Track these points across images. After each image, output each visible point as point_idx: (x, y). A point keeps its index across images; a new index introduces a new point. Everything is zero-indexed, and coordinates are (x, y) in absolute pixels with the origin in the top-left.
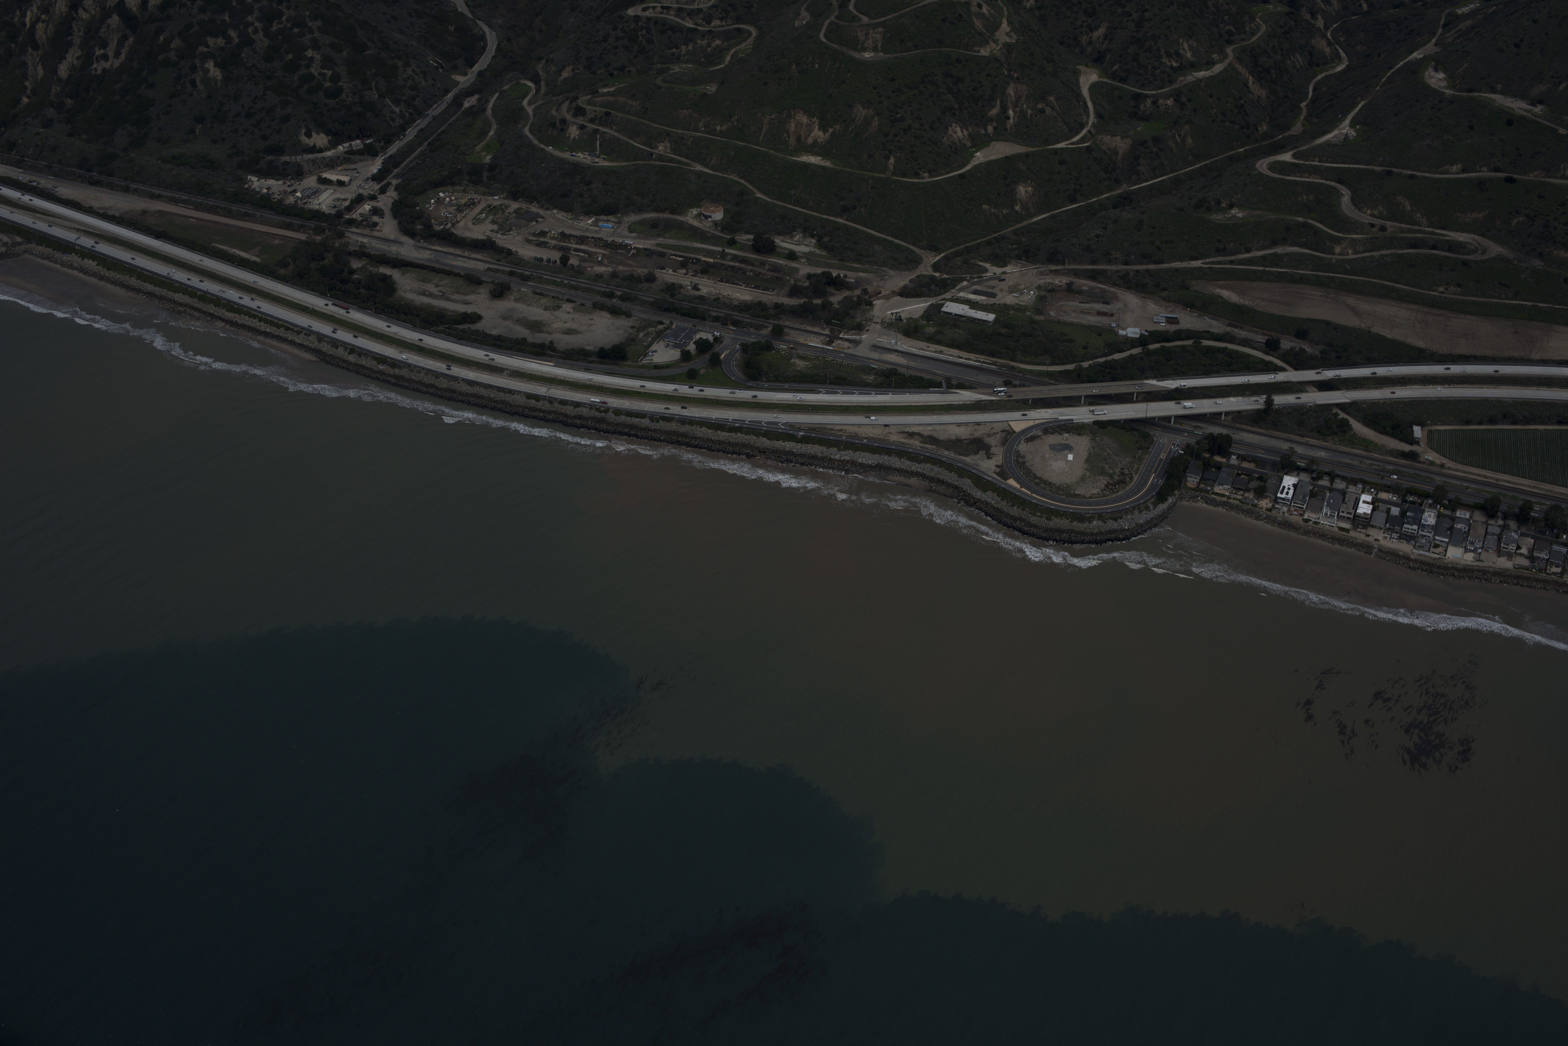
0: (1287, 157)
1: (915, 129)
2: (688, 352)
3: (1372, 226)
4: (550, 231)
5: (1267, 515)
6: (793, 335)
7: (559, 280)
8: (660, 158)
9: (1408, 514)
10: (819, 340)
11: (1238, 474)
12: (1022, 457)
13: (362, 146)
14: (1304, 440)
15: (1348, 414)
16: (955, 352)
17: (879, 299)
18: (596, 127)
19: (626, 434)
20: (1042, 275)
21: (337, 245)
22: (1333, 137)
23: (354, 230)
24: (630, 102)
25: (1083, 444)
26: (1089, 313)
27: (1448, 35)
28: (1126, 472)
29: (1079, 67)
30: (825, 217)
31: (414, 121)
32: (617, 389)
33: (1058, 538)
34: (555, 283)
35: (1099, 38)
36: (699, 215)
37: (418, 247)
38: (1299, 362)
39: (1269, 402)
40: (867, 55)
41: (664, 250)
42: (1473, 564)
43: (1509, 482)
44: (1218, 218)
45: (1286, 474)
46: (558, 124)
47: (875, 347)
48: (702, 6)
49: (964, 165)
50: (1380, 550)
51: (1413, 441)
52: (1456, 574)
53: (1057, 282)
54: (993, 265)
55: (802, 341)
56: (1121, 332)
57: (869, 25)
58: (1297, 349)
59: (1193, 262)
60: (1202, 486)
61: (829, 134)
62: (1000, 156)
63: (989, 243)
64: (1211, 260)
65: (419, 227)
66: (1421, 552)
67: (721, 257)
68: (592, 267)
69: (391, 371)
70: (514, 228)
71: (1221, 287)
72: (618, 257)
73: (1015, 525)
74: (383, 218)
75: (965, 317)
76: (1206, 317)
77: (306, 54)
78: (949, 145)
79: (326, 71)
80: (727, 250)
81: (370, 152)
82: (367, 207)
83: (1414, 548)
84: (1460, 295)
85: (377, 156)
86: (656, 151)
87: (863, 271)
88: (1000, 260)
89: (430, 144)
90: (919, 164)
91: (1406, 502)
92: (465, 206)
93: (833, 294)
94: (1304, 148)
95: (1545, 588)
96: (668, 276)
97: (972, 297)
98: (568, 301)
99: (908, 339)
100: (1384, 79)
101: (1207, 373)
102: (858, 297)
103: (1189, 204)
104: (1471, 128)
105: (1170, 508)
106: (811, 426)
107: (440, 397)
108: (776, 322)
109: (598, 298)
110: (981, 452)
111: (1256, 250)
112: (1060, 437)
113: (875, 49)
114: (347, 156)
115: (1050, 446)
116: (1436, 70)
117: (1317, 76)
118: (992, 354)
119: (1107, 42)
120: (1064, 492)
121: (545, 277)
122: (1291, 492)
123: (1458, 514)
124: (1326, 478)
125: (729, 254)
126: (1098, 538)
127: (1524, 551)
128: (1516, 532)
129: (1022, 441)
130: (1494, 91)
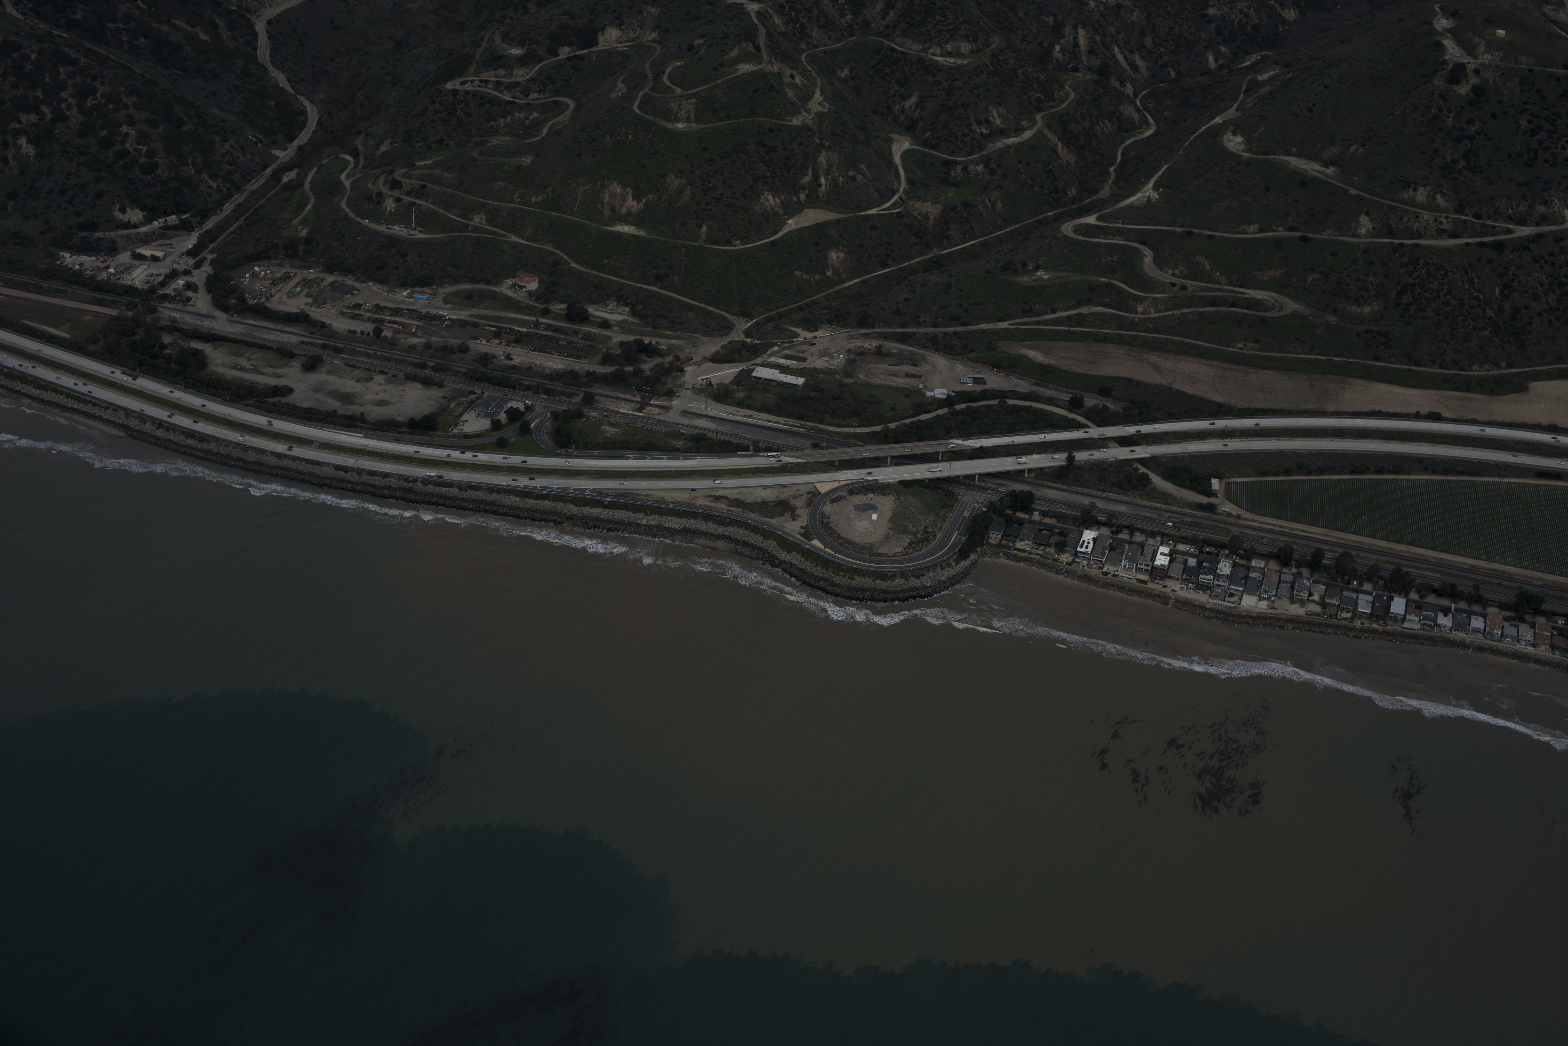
0: (1091, 220)
1: (727, 198)
2: (499, 421)
3: (1173, 285)
4: (365, 304)
5: (1067, 569)
6: (604, 403)
7: (372, 352)
8: (476, 229)
9: (1204, 564)
10: (629, 407)
11: (1040, 530)
12: (826, 518)
13: (177, 221)
14: (1106, 495)
15: (1148, 468)
16: (765, 416)
17: (691, 365)
18: (412, 200)
19: (434, 504)
20: (853, 339)
21: (149, 320)
22: (1136, 200)
23: (167, 305)
24: (446, 174)
25: (887, 503)
26: (898, 375)
27: (1249, 100)
28: (930, 530)
29: (892, 135)
30: (639, 285)
31: (232, 196)
32: (426, 459)
33: (861, 597)
34: (368, 355)
35: (911, 107)
36: (514, 285)
37: (231, 321)
38: (1102, 418)
39: (1071, 459)
40: (680, 126)
41: (478, 321)
42: (1266, 611)
43: (1303, 531)
44: (1024, 280)
45: (1087, 529)
46: (374, 198)
47: (685, 413)
48: (519, 79)
49: (776, 232)
50: (1177, 601)
51: (1211, 494)
52: (1250, 622)
53: (867, 345)
54: (804, 330)
55: (612, 408)
56: (929, 393)
57: (682, 96)
58: (1101, 406)
59: (1000, 323)
60: (1004, 542)
61: (643, 203)
62: (812, 223)
63: (800, 308)
64: (1017, 321)
65: (233, 301)
66: (1217, 601)
67: (534, 326)
68: (406, 339)
69: (199, 445)
70: (328, 301)
71: (1027, 347)
72: (432, 328)
73: (819, 585)
74: (197, 293)
75: (775, 381)
76: (1012, 377)
77: (121, 129)
78: (762, 213)
79: (141, 147)
80: (541, 320)
81: (186, 227)
82: (181, 282)
83: (1210, 597)
84: (1258, 351)
85: (193, 230)
86: (472, 223)
87: (675, 338)
88: (811, 325)
89: (247, 219)
90: (731, 232)
91: (1203, 553)
92: (280, 279)
93: (645, 362)
94: (1108, 211)
95: (1335, 633)
96: (482, 346)
97: (783, 361)
98: (381, 372)
99: (718, 404)
100: (1187, 144)
101: (1011, 432)
102: (670, 363)
103: (996, 267)
104: (1267, 189)
105: (972, 564)
106: (619, 492)
107: (248, 470)
108: (587, 390)
109: (411, 370)
110: (786, 514)
111: (1062, 310)
112: (865, 497)
113: (688, 120)
114: (162, 231)
115: (855, 506)
116: (1235, 134)
117: (1126, 141)
118: (801, 417)
119: (918, 111)
120: (868, 551)
121: (358, 349)
122: (1091, 546)
123: (1253, 563)
124: (1126, 532)
125: (543, 323)
126: (901, 596)
127: (1316, 597)
128: (1308, 579)
129: (827, 502)
130: (1289, 154)
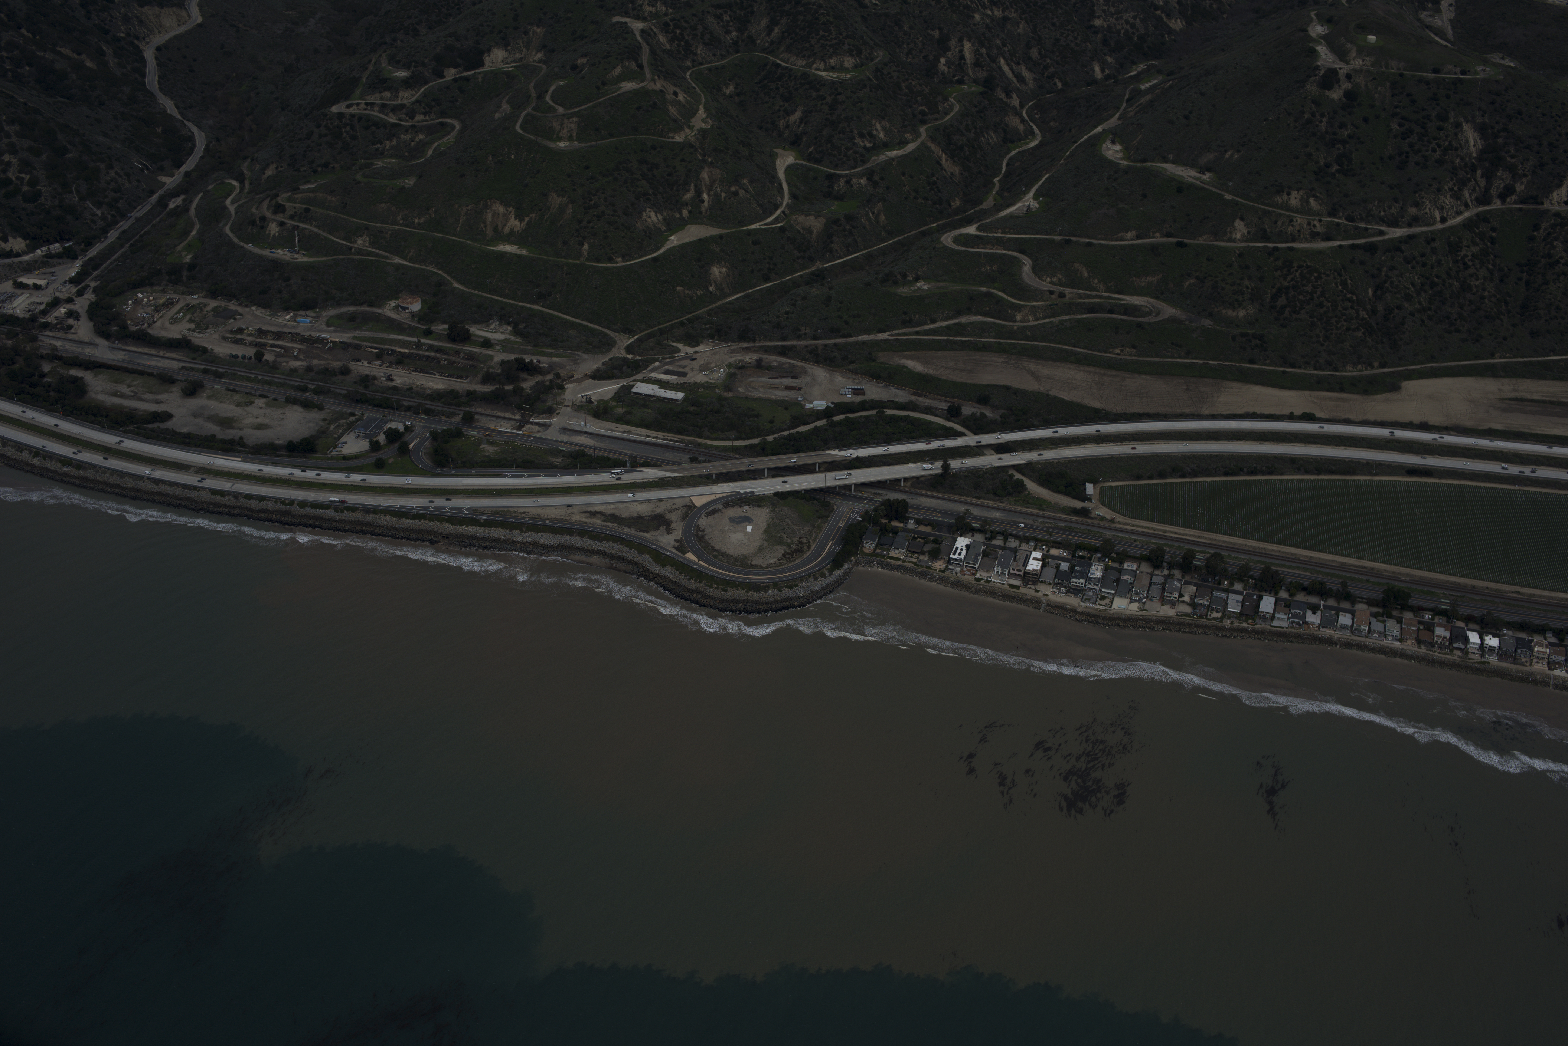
0: (971, 230)
1: (608, 215)
2: (377, 442)
3: (1052, 293)
4: (248, 328)
5: (940, 576)
6: (484, 421)
7: (253, 376)
8: (359, 252)
9: (1076, 568)
10: (509, 425)
11: (914, 538)
12: (701, 531)
13: (61, 250)
14: (981, 502)
15: (1023, 475)
16: (644, 431)
17: (572, 382)
18: (296, 224)
19: (311, 526)
20: (734, 353)
21: (28, 348)
22: (1016, 210)
23: (48, 333)
24: (329, 198)
25: (762, 515)
26: (778, 388)
27: (1131, 109)
28: (805, 540)
29: (776, 150)
30: (521, 304)
31: (117, 223)
32: (303, 482)
33: (734, 609)
34: (249, 379)
35: (795, 122)
36: (397, 307)
37: (113, 348)
38: (978, 426)
39: (946, 467)
40: (562, 144)
41: (360, 343)
42: (1137, 613)
43: (1176, 533)
44: (904, 291)
45: (961, 536)
46: (258, 222)
47: (565, 430)
48: (405, 102)
49: (658, 249)
50: (1048, 605)
51: (1085, 498)
52: (1121, 624)
53: (747, 359)
54: (685, 345)
55: (492, 426)
56: (808, 405)
57: (564, 115)
58: (978, 414)
59: (880, 334)
60: (878, 551)
61: (525, 222)
62: (694, 239)
63: (682, 324)
64: (897, 332)
65: (115, 328)
66: (1088, 605)
67: (416, 347)
68: (287, 362)
69: (76, 473)
70: (211, 326)
71: (907, 358)
72: (314, 351)
73: (692, 598)
74: (78, 320)
75: (654, 396)
76: (892, 388)
77: (3, 158)
78: (644, 230)
79: (23, 175)
80: (423, 341)
81: (70, 255)
82: (63, 310)
83: (1082, 601)
84: (1135, 356)
85: (77, 258)
86: (355, 245)
87: (556, 356)
88: (692, 340)
89: (131, 246)
90: (612, 249)
91: (1075, 557)
92: (163, 305)
93: (526, 380)
94: (988, 221)
95: (1205, 633)
96: (363, 368)
97: (663, 377)
98: (262, 396)
99: (598, 421)
100: (1068, 153)
101: (888, 441)
102: (551, 381)
103: (876, 278)
104: (1144, 196)
105: (846, 574)
106: (495, 510)
107: (125, 496)
108: (467, 409)
109: (292, 393)
110: (661, 528)
111: (942, 320)
112: (740, 509)
113: (570, 139)
114: (45, 259)
115: (730, 518)
116: (1113, 142)
117: (1011, 152)
118: (679, 432)
119: (803, 125)
120: (742, 563)
121: (239, 373)
122: (964, 552)
123: (1126, 566)
124: (1000, 537)
125: (425, 344)
126: (774, 606)
127: (1186, 598)
128: (1179, 580)
129: (703, 515)
130: (1166, 160)
